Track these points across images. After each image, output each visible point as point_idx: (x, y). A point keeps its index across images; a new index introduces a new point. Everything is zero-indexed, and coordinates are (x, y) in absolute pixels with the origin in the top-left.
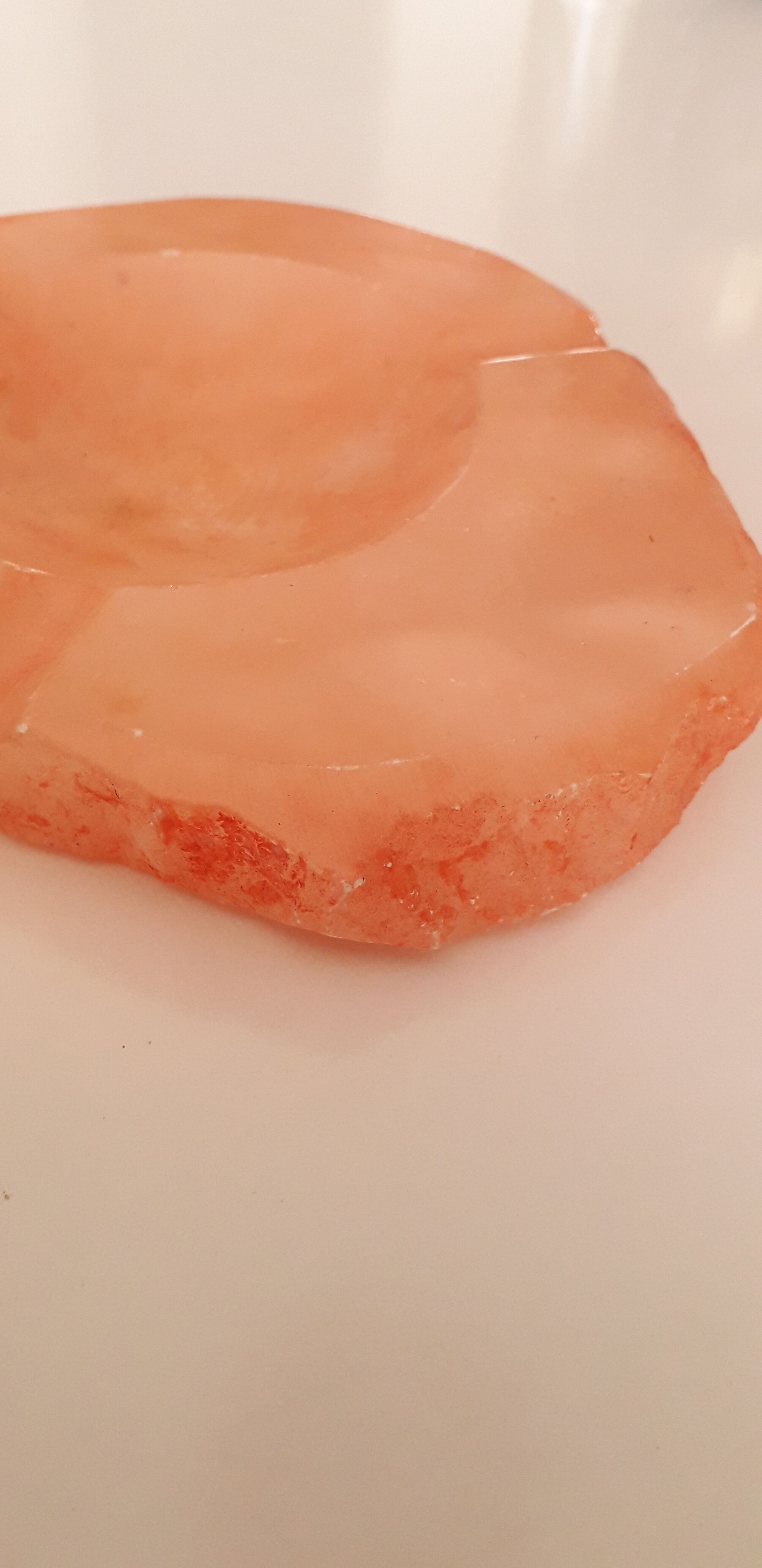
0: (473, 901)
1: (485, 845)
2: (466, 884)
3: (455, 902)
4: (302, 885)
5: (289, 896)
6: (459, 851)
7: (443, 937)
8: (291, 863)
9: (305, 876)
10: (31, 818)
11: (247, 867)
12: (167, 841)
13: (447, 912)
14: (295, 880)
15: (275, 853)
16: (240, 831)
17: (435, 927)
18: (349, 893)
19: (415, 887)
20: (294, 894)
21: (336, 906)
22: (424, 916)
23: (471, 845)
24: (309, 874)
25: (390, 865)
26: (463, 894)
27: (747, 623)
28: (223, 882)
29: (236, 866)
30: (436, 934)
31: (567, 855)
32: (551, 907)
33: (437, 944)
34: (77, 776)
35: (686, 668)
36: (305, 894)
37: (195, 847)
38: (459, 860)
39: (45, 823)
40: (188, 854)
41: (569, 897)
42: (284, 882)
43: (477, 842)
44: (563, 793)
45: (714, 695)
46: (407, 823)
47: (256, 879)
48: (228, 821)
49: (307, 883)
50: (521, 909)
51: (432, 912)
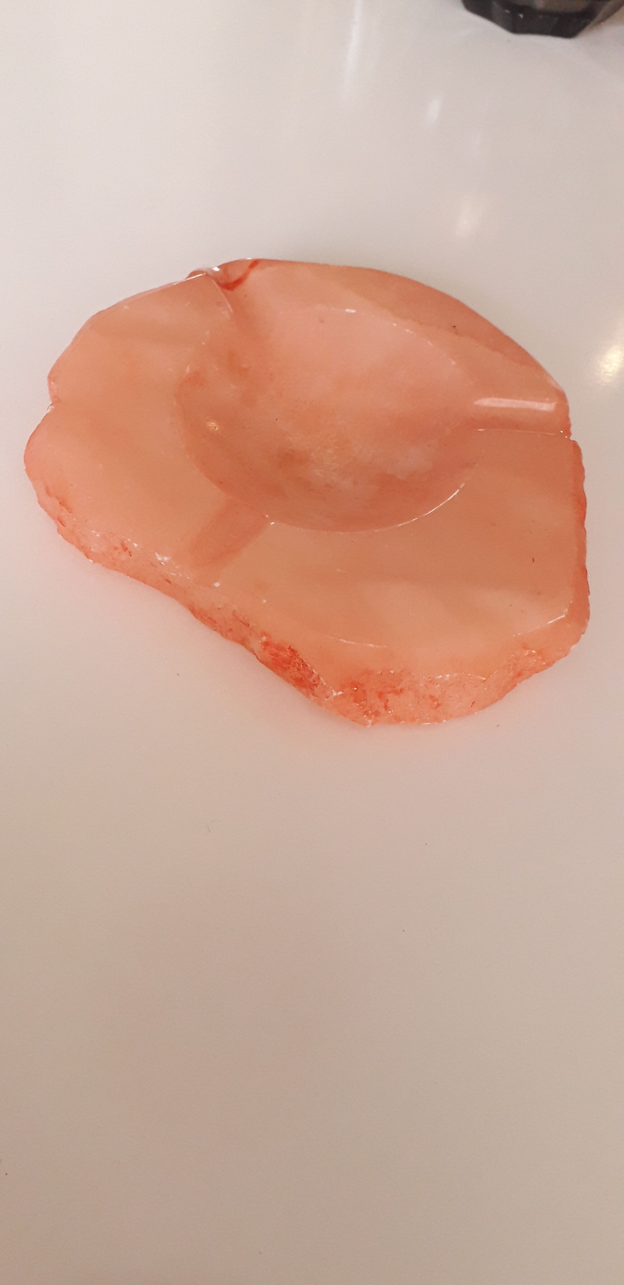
0: (390, 712)
1: (401, 690)
2: (389, 704)
3: (382, 710)
4: (317, 686)
5: (310, 688)
6: (389, 689)
7: (373, 724)
8: (314, 677)
9: (318, 683)
10: (209, 618)
11: (296, 669)
12: (265, 649)
13: (377, 714)
14: (314, 683)
15: (308, 670)
16: (296, 656)
17: (370, 718)
18: (335, 696)
19: (365, 700)
20: (312, 687)
21: (328, 699)
22: (366, 713)
23: (395, 689)
24: (320, 683)
25: (355, 689)
26: (386, 707)
27: (559, 618)
28: (284, 671)
29: (291, 667)
30: (370, 721)
31: (439, 702)
32: (428, 722)
33: (369, 725)
34: (234, 611)
35: (519, 634)
36: (316, 690)
37: (276, 655)
38: (389, 693)
39: (215, 622)
40: (273, 657)
41: (437, 719)
42: (310, 682)
43: (399, 688)
44: (441, 678)
45: (528, 649)
46: (368, 672)
47: (299, 675)
48: (293, 651)
49: (318, 686)
50: (413, 720)
51: (370, 712)
